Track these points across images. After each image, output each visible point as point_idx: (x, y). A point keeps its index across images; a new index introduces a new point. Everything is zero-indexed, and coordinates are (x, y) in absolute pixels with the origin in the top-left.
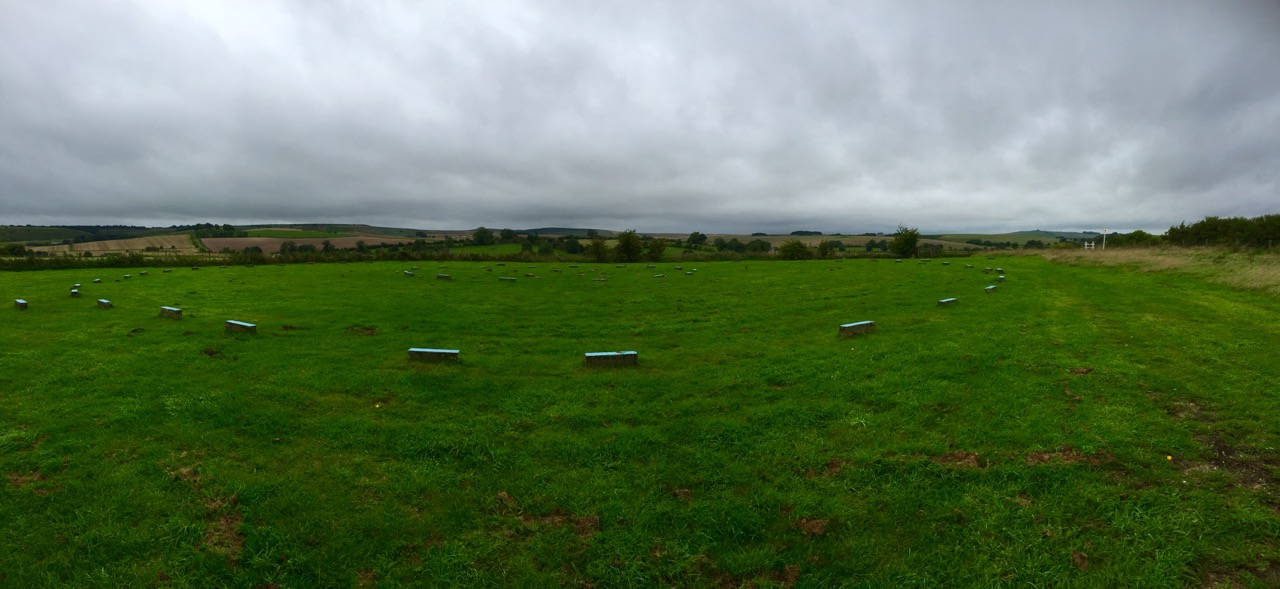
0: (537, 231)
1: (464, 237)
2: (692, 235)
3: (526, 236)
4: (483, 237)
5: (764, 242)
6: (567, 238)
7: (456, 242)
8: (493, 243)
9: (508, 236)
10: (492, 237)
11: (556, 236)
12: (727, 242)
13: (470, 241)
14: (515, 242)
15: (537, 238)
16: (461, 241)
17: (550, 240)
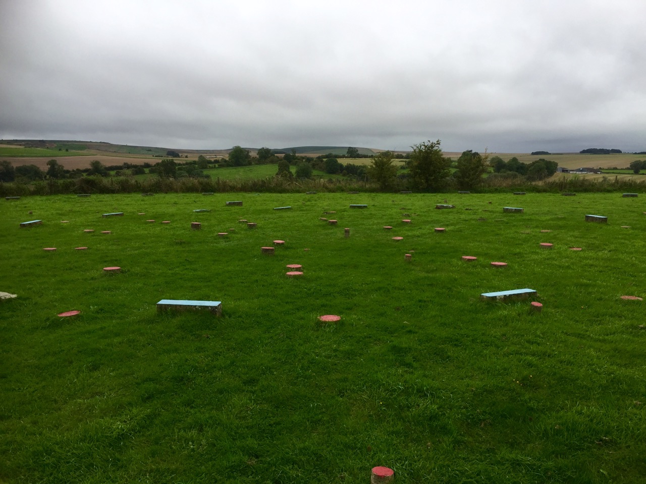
0: (294, 150)
1: (219, 157)
2: (464, 154)
3: (283, 155)
4: (239, 157)
5: (550, 162)
6: (326, 157)
7: (210, 162)
8: (250, 164)
9: (266, 156)
10: (247, 156)
11: (314, 155)
12: (506, 161)
13: (225, 161)
14: (272, 162)
15: (294, 157)
16: (216, 162)
17: (309, 160)
